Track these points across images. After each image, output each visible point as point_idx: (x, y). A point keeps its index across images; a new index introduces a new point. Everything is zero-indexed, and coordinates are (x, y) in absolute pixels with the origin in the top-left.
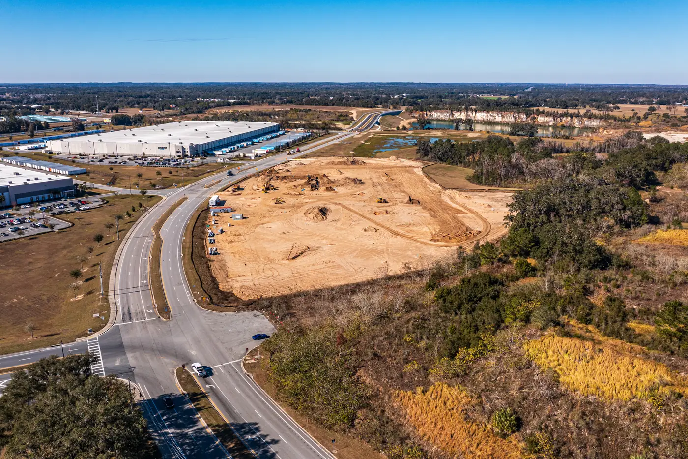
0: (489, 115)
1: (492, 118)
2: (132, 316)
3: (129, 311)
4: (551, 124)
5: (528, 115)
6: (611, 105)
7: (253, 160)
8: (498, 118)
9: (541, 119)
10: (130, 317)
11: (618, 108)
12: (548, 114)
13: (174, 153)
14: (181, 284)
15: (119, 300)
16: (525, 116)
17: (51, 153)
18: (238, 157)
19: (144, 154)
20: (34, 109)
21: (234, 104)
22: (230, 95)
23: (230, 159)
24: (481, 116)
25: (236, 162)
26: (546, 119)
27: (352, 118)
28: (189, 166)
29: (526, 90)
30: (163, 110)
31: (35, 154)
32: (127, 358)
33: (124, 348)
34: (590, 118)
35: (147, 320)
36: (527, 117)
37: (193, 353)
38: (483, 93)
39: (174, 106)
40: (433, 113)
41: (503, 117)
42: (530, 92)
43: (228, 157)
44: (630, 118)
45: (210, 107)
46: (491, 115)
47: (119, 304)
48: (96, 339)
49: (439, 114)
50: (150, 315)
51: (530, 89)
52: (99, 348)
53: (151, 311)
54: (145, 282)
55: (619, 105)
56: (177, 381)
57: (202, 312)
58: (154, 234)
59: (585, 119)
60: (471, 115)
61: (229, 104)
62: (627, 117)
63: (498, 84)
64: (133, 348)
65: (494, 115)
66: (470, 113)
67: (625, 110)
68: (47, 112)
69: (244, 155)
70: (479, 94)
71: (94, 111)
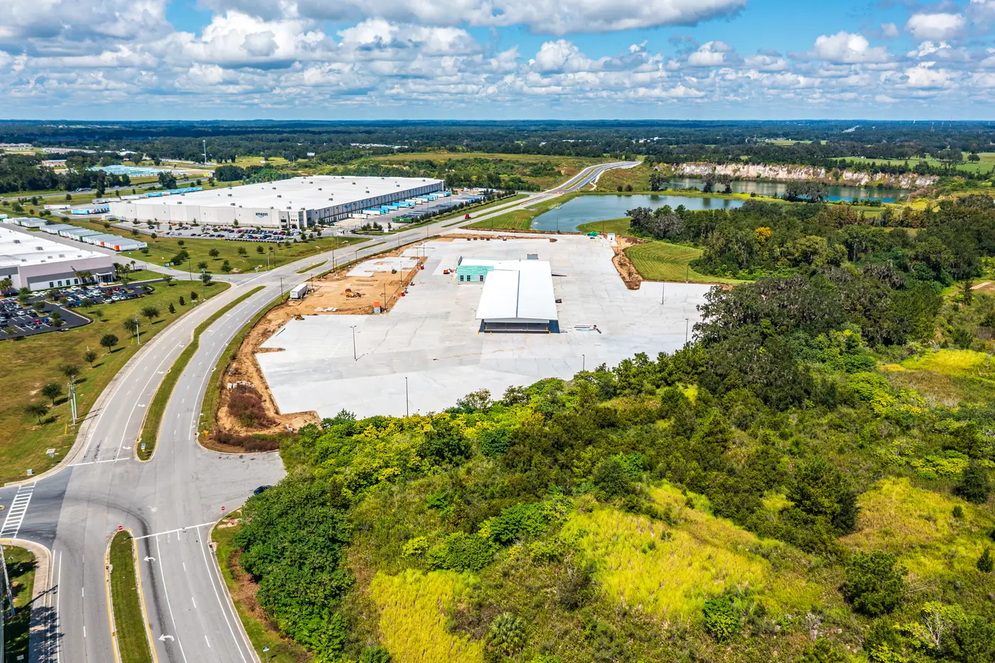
0: (768, 168)
1: (772, 173)
2: (99, 453)
3: (98, 446)
4: (863, 183)
5: (829, 169)
6: (966, 155)
7: (386, 234)
8: (782, 174)
9: (848, 175)
10: (96, 455)
11: (978, 159)
12: (859, 168)
13: (277, 223)
14: (191, 410)
15: (93, 430)
16: (823, 171)
17: (113, 220)
18: (364, 228)
19: (236, 223)
20: (122, 158)
21: (400, 151)
22: (399, 139)
23: (353, 232)
24: (753, 170)
25: (359, 236)
26: (856, 175)
27: (559, 172)
28: (291, 241)
29: (846, 131)
30: (296, 159)
31: (92, 221)
32: (59, 514)
33: (62, 498)
34: (922, 174)
35: (117, 460)
36: (827, 172)
37: (153, 510)
38: (776, 136)
39: (313, 154)
40: (685, 165)
41: (789, 172)
42: (849, 134)
43: (353, 228)
44: (988, 173)
45: (362, 156)
46: (770, 169)
47: (90, 436)
48: (33, 484)
49: (693, 167)
50: (125, 454)
51: (852, 130)
52: (30, 498)
53: (129, 448)
54: (143, 406)
55: (979, 155)
56: (108, 550)
57: (198, 451)
58: (192, 337)
59: (916, 175)
60: (741, 169)
61: (391, 152)
62: (983, 173)
63: (807, 122)
64: (77, 499)
65: (776, 168)
66: (740, 166)
67: (987, 161)
68: (137, 161)
69: (376, 225)
70: (768, 138)
71: (201, 160)
